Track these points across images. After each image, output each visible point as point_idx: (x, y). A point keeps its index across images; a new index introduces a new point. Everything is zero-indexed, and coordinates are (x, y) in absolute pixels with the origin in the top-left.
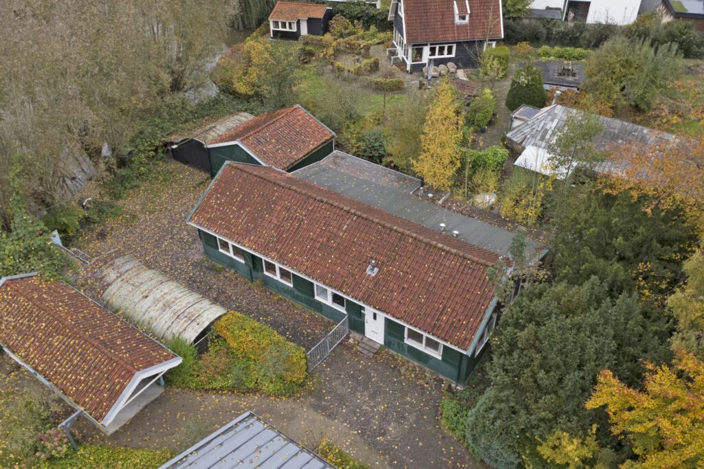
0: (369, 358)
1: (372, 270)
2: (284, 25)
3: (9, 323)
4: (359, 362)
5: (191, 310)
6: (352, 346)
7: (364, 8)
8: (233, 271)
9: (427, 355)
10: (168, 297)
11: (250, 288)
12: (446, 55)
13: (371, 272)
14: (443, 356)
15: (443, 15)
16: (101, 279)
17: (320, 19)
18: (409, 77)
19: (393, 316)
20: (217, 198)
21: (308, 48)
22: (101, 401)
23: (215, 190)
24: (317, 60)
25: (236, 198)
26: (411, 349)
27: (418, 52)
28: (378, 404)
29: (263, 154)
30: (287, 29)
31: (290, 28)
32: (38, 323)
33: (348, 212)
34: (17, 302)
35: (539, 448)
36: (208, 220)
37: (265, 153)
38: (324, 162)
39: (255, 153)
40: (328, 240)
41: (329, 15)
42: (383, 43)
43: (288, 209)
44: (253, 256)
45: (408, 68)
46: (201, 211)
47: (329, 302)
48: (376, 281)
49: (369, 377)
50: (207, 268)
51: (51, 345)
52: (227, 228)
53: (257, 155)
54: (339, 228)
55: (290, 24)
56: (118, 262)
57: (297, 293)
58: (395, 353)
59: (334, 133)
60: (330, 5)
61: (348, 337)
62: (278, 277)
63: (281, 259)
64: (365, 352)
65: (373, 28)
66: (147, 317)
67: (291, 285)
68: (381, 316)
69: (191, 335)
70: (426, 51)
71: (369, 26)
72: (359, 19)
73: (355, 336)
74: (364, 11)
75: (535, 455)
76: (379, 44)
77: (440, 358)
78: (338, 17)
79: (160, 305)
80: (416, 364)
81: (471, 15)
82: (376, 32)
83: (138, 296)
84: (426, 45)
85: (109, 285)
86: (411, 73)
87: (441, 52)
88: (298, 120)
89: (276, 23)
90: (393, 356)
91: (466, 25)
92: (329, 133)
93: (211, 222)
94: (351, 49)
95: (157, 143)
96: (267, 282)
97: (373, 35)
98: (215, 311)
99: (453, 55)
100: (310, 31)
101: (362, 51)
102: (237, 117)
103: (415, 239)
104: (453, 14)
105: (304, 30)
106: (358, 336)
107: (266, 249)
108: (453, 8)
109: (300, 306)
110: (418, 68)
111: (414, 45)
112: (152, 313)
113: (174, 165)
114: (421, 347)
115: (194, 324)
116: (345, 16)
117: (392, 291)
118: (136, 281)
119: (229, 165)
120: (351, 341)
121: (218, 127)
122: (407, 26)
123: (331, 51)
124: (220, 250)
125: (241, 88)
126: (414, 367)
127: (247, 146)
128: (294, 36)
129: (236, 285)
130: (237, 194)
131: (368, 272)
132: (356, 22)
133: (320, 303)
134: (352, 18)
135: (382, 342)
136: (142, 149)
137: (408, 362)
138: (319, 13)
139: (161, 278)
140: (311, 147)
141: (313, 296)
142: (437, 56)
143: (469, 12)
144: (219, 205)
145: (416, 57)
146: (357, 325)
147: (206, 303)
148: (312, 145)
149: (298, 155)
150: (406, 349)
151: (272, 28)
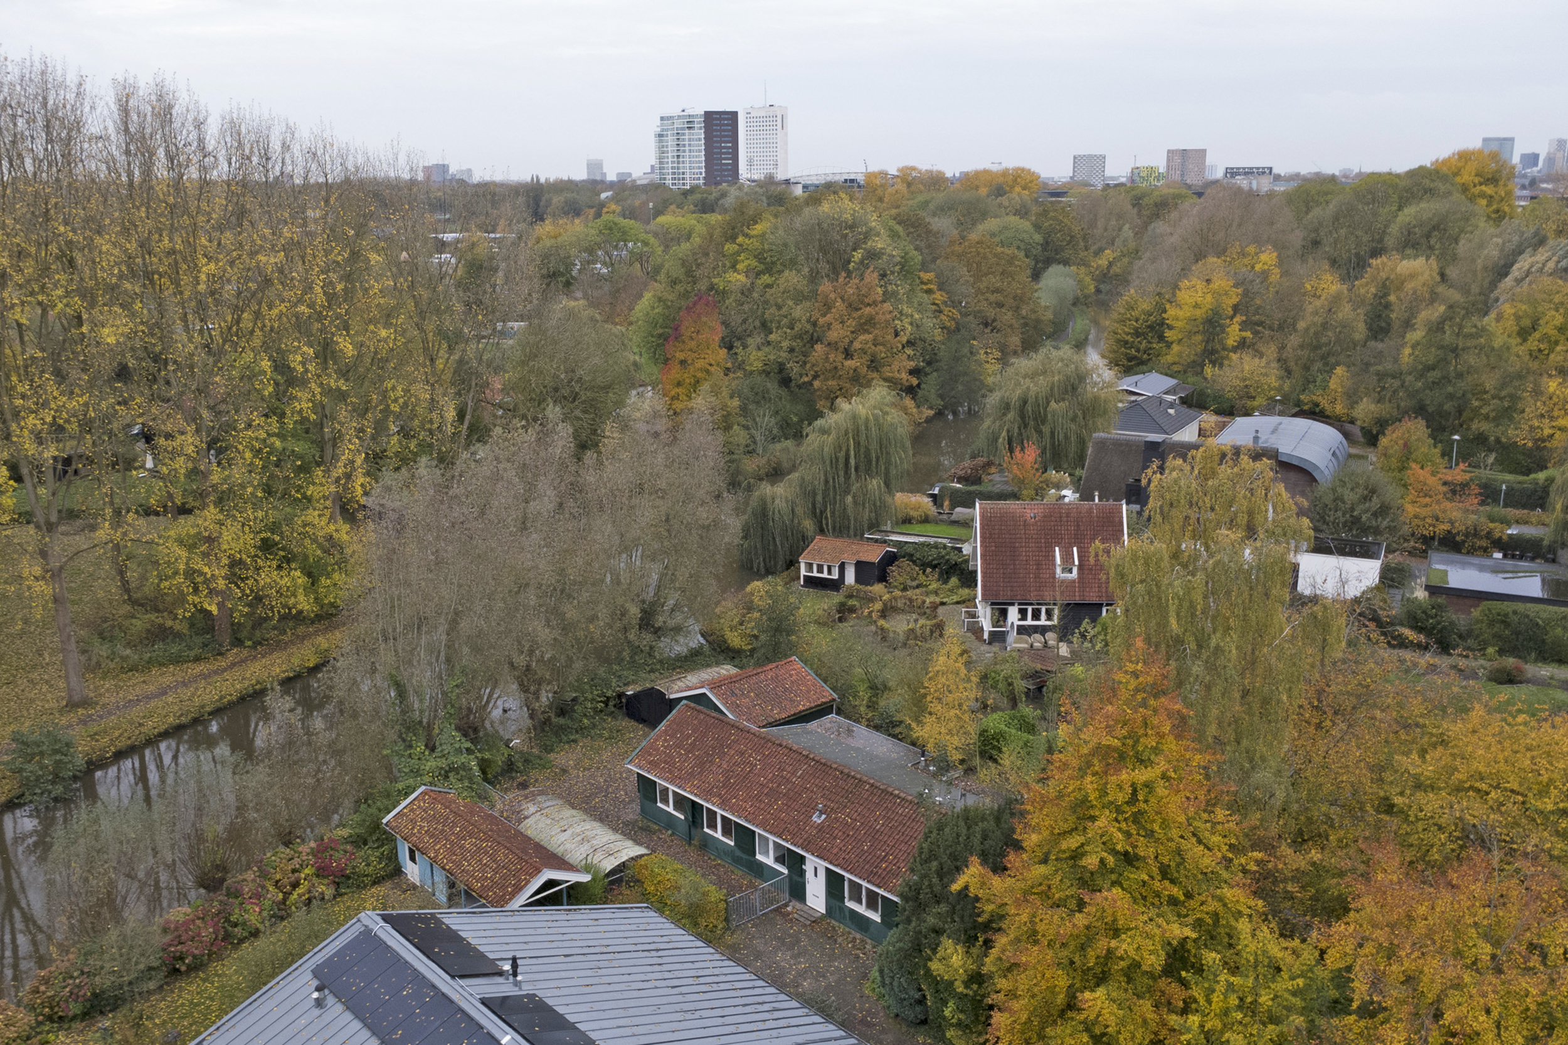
0: (805, 926)
1: (820, 817)
2: (820, 570)
3: (421, 827)
4: (791, 928)
5: (611, 845)
6: (789, 914)
7: (943, 552)
8: (670, 832)
9: (868, 919)
10: (588, 833)
11: (686, 851)
12: (1043, 622)
13: (818, 819)
14: (882, 916)
15: (1038, 564)
16: (518, 812)
17: (876, 564)
18: (985, 648)
19: (831, 863)
20: (665, 740)
21: (851, 602)
22: (504, 895)
23: (665, 732)
24: (858, 618)
25: (687, 740)
26: (852, 912)
27: (1001, 614)
28: (800, 963)
29: (734, 707)
30: (825, 575)
31: (830, 573)
32: (451, 829)
33: (807, 757)
34: (433, 809)
35: (929, 964)
36: (650, 763)
37: (738, 706)
38: (813, 725)
39: (725, 705)
40: (779, 785)
41: (890, 559)
42: (964, 602)
43: (742, 754)
44: (693, 802)
45: (986, 636)
46: (644, 752)
47: (768, 859)
48: (820, 828)
49: (798, 941)
50: (641, 828)
51: (462, 847)
52: (670, 772)
53: (727, 708)
54: (794, 774)
55: (829, 568)
56: (539, 798)
57: (738, 853)
58: (837, 924)
59: (836, 696)
60: (894, 546)
61: (786, 905)
62: (718, 835)
63: (723, 805)
64: (802, 919)
65: (954, 581)
66: (561, 848)
67: (732, 843)
68: (823, 864)
69: (609, 865)
70: (1013, 614)
71: (948, 578)
72: (934, 567)
73: (793, 906)
74: (943, 557)
75: (928, 971)
76: (958, 603)
77: (879, 920)
78: (904, 563)
79: (579, 838)
80: (858, 936)
81: (1080, 567)
82: (958, 587)
83: (556, 829)
84: (1013, 604)
85: (526, 818)
86: (990, 643)
87: (1036, 616)
88: (791, 676)
89: (810, 566)
90: (834, 928)
91: (1074, 581)
92: (828, 694)
93: (653, 765)
94: (912, 607)
95: (609, 693)
96: (706, 844)
97: (951, 591)
98: (635, 850)
99: (1055, 621)
100: (857, 580)
101: (928, 611)
102: (717, 669)
103: (872, 785)
104: (1054, 565)
105: (850, 577)
106: (798, 905)
107: (707, 794)
108: (1054, 556)
109: (740, 873)
110: (998, 638)
111: (993, 604)
112: (568, 846)
113: (626, 723)
114: (861, 909)
115: (612, 858)
116: (914, 562)
117: (835, 838)
118: (557, 816)
119: (687, 705)
120: (789, 909)
121: (689, 678)
122: (983, 577)
123: (878, 606)
124: (659, 804)
125: (735, 640)
126: (854, 938)
127: (716, 695)
128: (834, 585)
129: (670, 847)
130: (689, 736)
131: (815, 818)
132: (929, 570)
133: (761, 865)
134: (924, 566)
135: (824, 911)
136: (590, 697)
137: (849, 933)
138: (874, 555)
139: (585, 817)
140: (801, 708)
141: (754, 854)
142: (1029, 622)
143: (1077, 563)
144: (666, 748)
145: (998, 621)
146: (798, 891)
147: (629, 843)
148: (803, 705)
149: (777, 714)
150: (847, 914)
151: (803, 572)
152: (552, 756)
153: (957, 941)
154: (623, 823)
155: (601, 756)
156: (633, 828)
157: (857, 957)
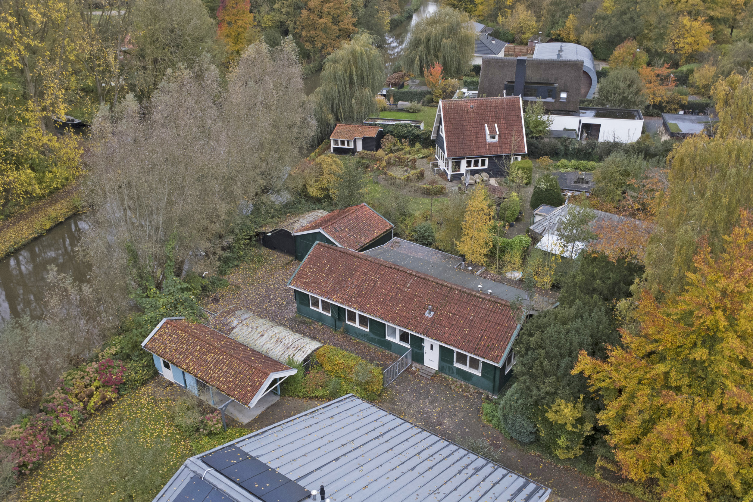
0: (428, 380)
1: (430, 313)
2: (343, 143)
3: (171, 348)
4: (420, 382)
5: (297, 343)
6: (415, 372)
7: (410, 129)
8: (320, 323)
9: (471, 374)
10: (278, 336)
11: (334, 335)
12: (480, 167)
13: (429, 315)
14: (482, 373)
15: (477, 135)
16: (227, 324)
17: (372, 138)
18: (449, 184)
19: (446, 343)
20: (310, 268)
21: (364, 161)
22: (246, 393)
23: (309, 262)
24: (372, 171)
25: (325, 267)
26: (459, 370)
27: (457, 165)
28: (436, 407)
29: (339, 239)
30: (346, 146)
31: (348, 145)
32: (193, 347)
33: (411, 274)
34: (176, 334)
35: (547, 414)
36: (304, 283)
37: (341, 238)
38: (387, 245)
39: (333, 237)
40: (397, 294)
41: (381, 135)
42: (426, 157)
43: (365, 274)
44: (339, 307)
45: (449, 177)
46: (298, 277)
47: (396, 340)
48: (432, 320)
49: (428, 391)
50: (300, 322)
51: (205, 360)
52: (319, 288)
53: (336, 240)
54: (404, 286)
55: (348, 142)
56: (238, 313)
57: (372, 335)
58: (447, 376)
59: (393, 225)
60: (381, 127)
61: (411, 366)
62: (357, 325)
63: (361, 308)
64: (425, 375)
65: (418, 145)
66: (264, 348)
67: (368, 330)
68: (437, 344)
69: (300, 358)
70: (464, 163)
71: (415, 144)
72: (406, 138)
73: (415, 366)
74: (410, 132)
75: (545, 420)
76: (423, 158)
77: (480, 375)
78: (388, 136)
79: (274, 340)
80: (463, 383)
81: (499, 135)
82: (421, 149)
83: (256, 335)
84: (464, 158)
85: (233, 328)
86: (451, 181)
87: (476, 164)
88: (365, 215)
89: (336, 142)
90: (445, 378)
91: (496, 143)
92: (389, 224)
93: (306, 285)
94: (400, 162)
95: (251, 233)
96: (348, 330)
97: (418, 151)
98: (315, 345)
99: (486, 167)
100: (364, 148)
101: (410, 164)
102: (315, 213)
103: (460, 291)
104: (485, 135)
105: (360, 147)
106: (419, 366)
107: (348, 302)
108: (485, 130)
109: (374, 347)
110: (457, 177)
111: (453, 159)
112: (268, 346)
113: (264, 251)
114: (466, 368)
115: (301, 352)
116: (394, 135)
117: (444, 327)
118: (254, 325)
119: (319, 244)
120: (414, 369)
121: (301, 220)
122: (447, 144)
123: (384, 163)
124: (311, 307)
125: (314, 191)
126: (461, 385)
127: (328, 232)
128: (353, 151)
129: (323, 333)
130: (326, 265)
131: (427, 314)
132: (403, 140)
133: (390, 342)
134: (400, 137)
135: (437, 369)
136: (241, 237)
137: (456, 381)
138: (373, 133)
139: (271, 324)
140: (376, 235)
141: (385, 337)
142: (472, 168)
143: (498, 133)
144: (312, 273)
145: (455, 168)
146: (418, 357)
147: (307, 340)
148: (377, 233)
149: (366, 241)
150: (455, 371)
151: (333, 145)
152: (226, 277)
153: (567, 401)
154: (288, 319)
155: (257, 274)
156: (296, 322)
157: (468, 398)
